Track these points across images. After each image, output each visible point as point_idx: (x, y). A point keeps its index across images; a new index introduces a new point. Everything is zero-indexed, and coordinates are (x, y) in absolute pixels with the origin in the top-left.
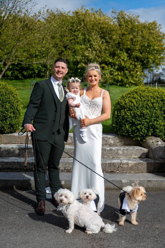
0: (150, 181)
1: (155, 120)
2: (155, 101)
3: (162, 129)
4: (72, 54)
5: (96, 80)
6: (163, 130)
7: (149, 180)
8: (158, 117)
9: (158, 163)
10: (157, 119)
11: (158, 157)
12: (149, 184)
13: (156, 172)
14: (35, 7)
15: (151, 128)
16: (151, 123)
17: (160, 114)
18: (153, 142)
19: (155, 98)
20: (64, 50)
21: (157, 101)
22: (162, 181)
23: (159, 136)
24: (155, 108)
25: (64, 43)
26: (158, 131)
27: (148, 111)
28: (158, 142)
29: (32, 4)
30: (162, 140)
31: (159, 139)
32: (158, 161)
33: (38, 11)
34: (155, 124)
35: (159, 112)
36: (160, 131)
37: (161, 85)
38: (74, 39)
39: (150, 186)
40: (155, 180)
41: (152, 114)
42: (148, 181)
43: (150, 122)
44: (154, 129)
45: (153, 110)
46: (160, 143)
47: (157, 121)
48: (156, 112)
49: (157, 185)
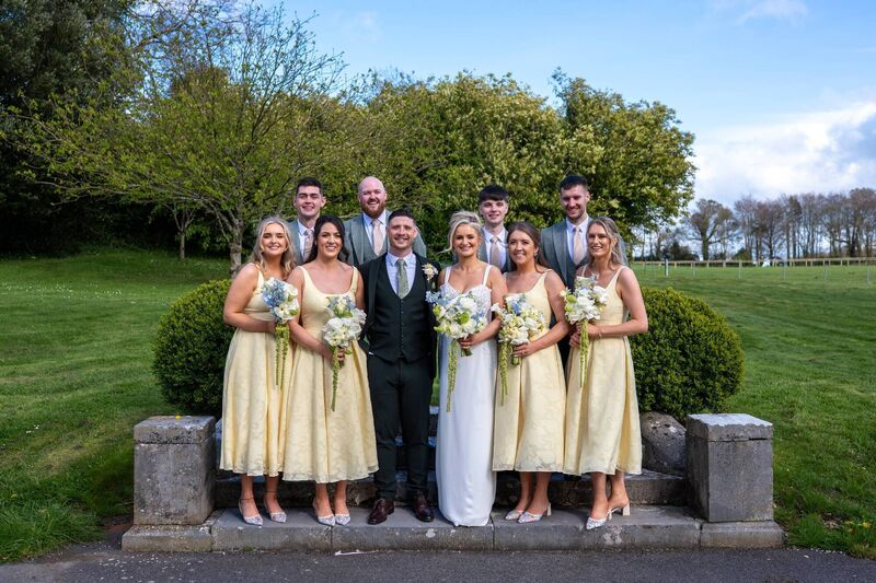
0: (650, 527)
1: (658, 371)
2: (657, 323)
3: (678, 393)
4: (439, 192)
5: (472, 246)
6: (681, 395)
7: (647, 524)
8: (667, 364)
9: (669, 482)
10: (665, 369)
11: (669, 464)
12: (647, 535)
13: (665, 505)
14: (341, 74)
15: (650, 392)
16: (648, 380)
17: (671, 356)
18: (655, 428)
19: (657, 316)
20: (418, 180)
21: (663, 323)
22: (682, 527)
23: (670, 412)
24: (657, 341)
25: (419, 165)
26: (667, 398)
27: (640, 348)
28: (668, 426)
29: (333, 67)
30: (679, 421)
31: (671, 419)
32: (670, 477)
33: (349, 83)
34: (660, 381)
35: (668, 351)
36: (673, 398)
37: (680, 262)
38: (445, 153)
39: (650, 540)
40: (663, 524)
41: (652, 356)
42: (645, 527)
43: (646, 375)
44: (657, 394)
45: (654, 346)
46: (672, 429)
47: (665, 373)
48: (660, 351)
49: (667, 537)
